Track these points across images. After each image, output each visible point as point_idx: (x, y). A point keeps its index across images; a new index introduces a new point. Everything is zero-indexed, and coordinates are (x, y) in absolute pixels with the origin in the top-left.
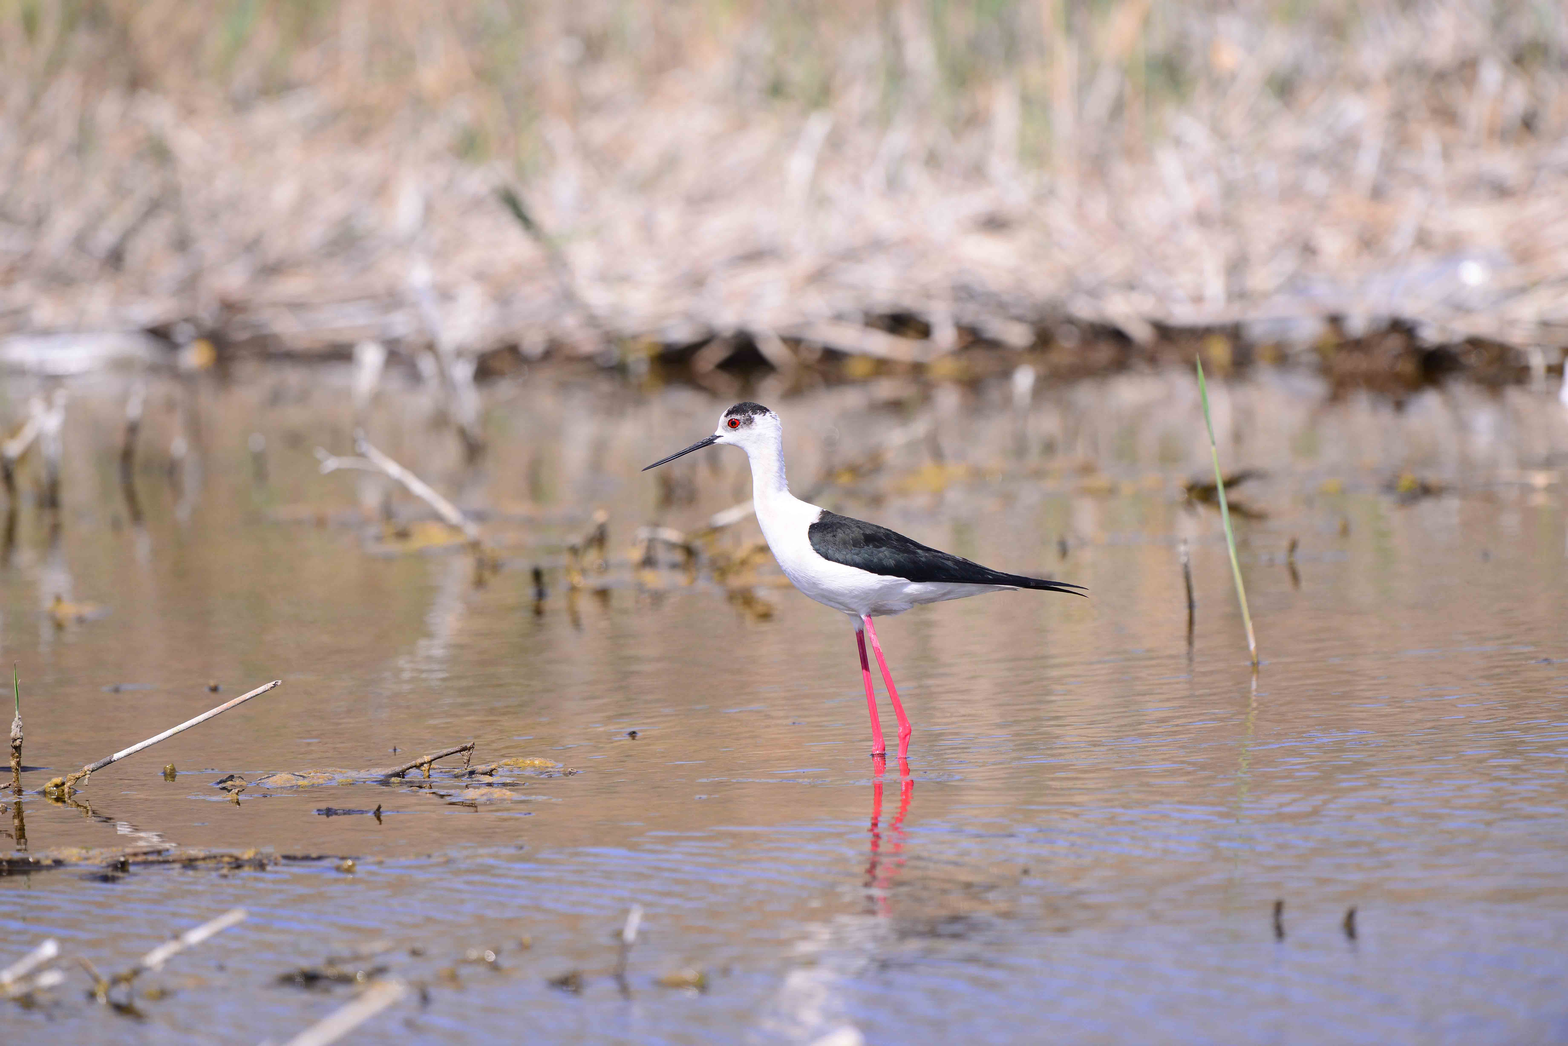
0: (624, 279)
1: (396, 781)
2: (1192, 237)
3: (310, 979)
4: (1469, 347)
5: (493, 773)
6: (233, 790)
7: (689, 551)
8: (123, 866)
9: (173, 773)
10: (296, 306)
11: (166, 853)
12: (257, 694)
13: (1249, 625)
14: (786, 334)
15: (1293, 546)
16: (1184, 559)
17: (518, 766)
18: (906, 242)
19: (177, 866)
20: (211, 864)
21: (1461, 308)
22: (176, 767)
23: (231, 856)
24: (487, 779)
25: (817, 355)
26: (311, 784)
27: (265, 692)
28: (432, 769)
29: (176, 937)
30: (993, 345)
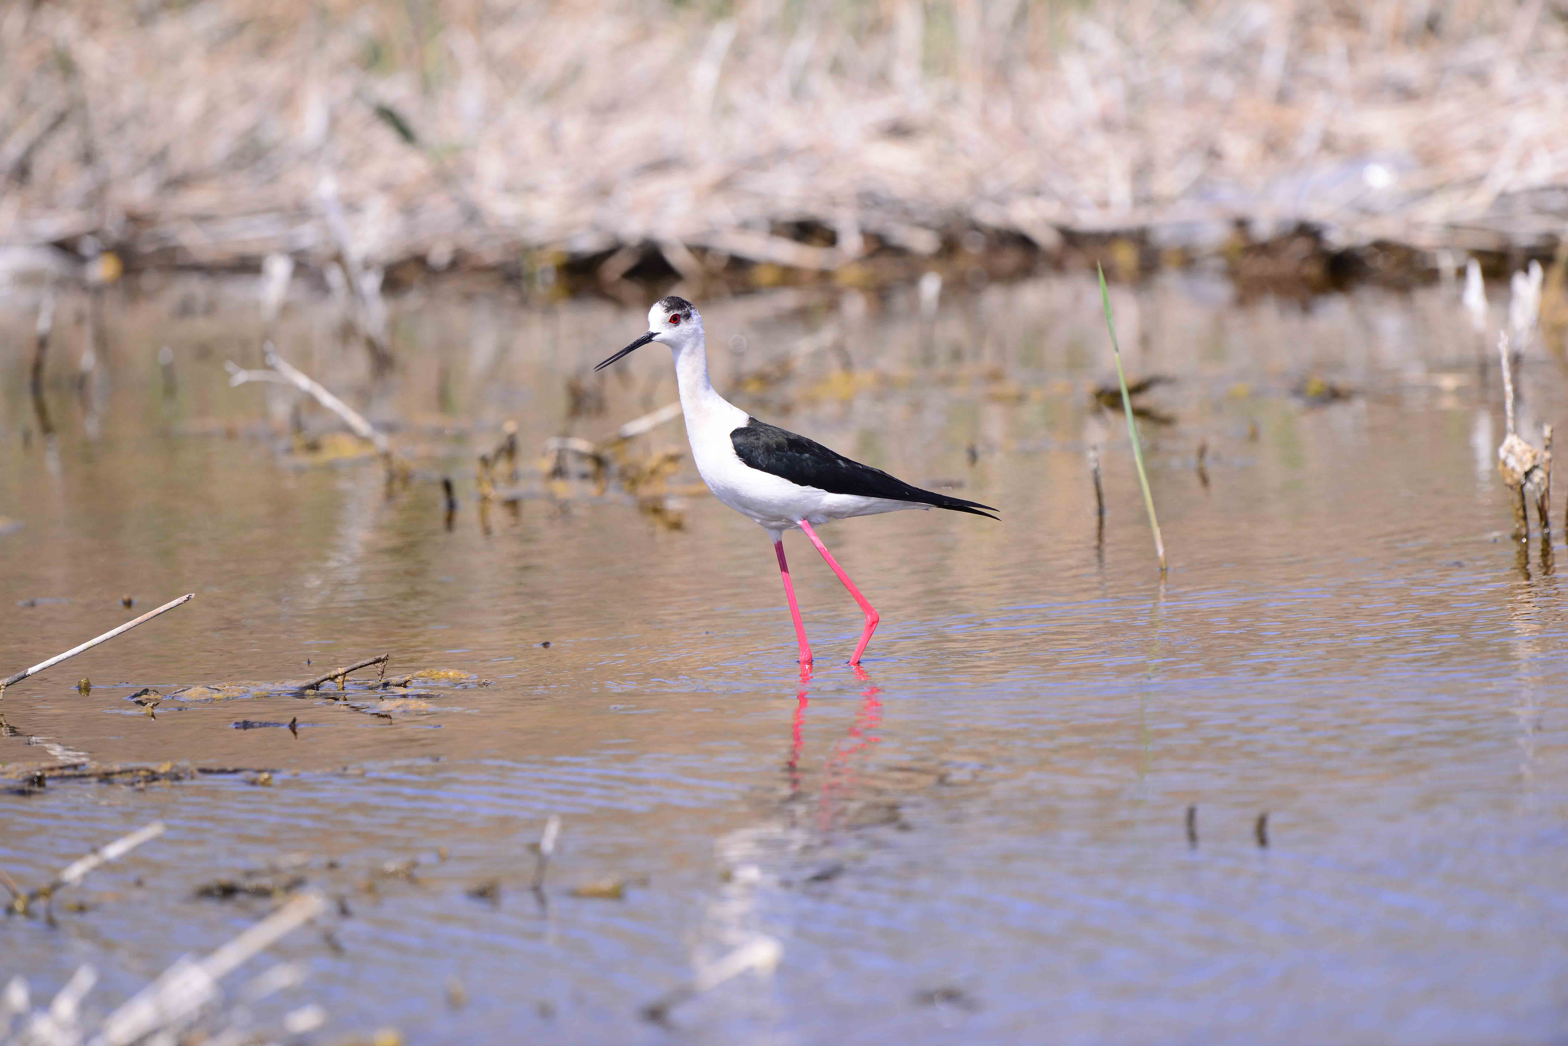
0: (531, 189)
1: (311, 694)
2: (1098, 143)
3: (228, 891)
4: (1374, 250)
5: (407, 685)
6: (148, 704)
7: (599, 461)
8: (40, 781)
9: (88, 686)
10: (203, 219)
11: (82, 768)
12: (170, 607)
13: (1157, 531)
14: (692, 242)
15: (1202, 452)
16: (1093, 465)
17: (433, 677)
18: (811, 149)
19: (94, 780)
20: (128, 778)
21: (1367, 211)
22: (90, 681)
23: (147, 770)
24: (402, 691)
25: (723, 263)
26: (226, 697)
27: (179, 605)
28: (346, 681)
29: (95, 851)
30: (899, 252)
